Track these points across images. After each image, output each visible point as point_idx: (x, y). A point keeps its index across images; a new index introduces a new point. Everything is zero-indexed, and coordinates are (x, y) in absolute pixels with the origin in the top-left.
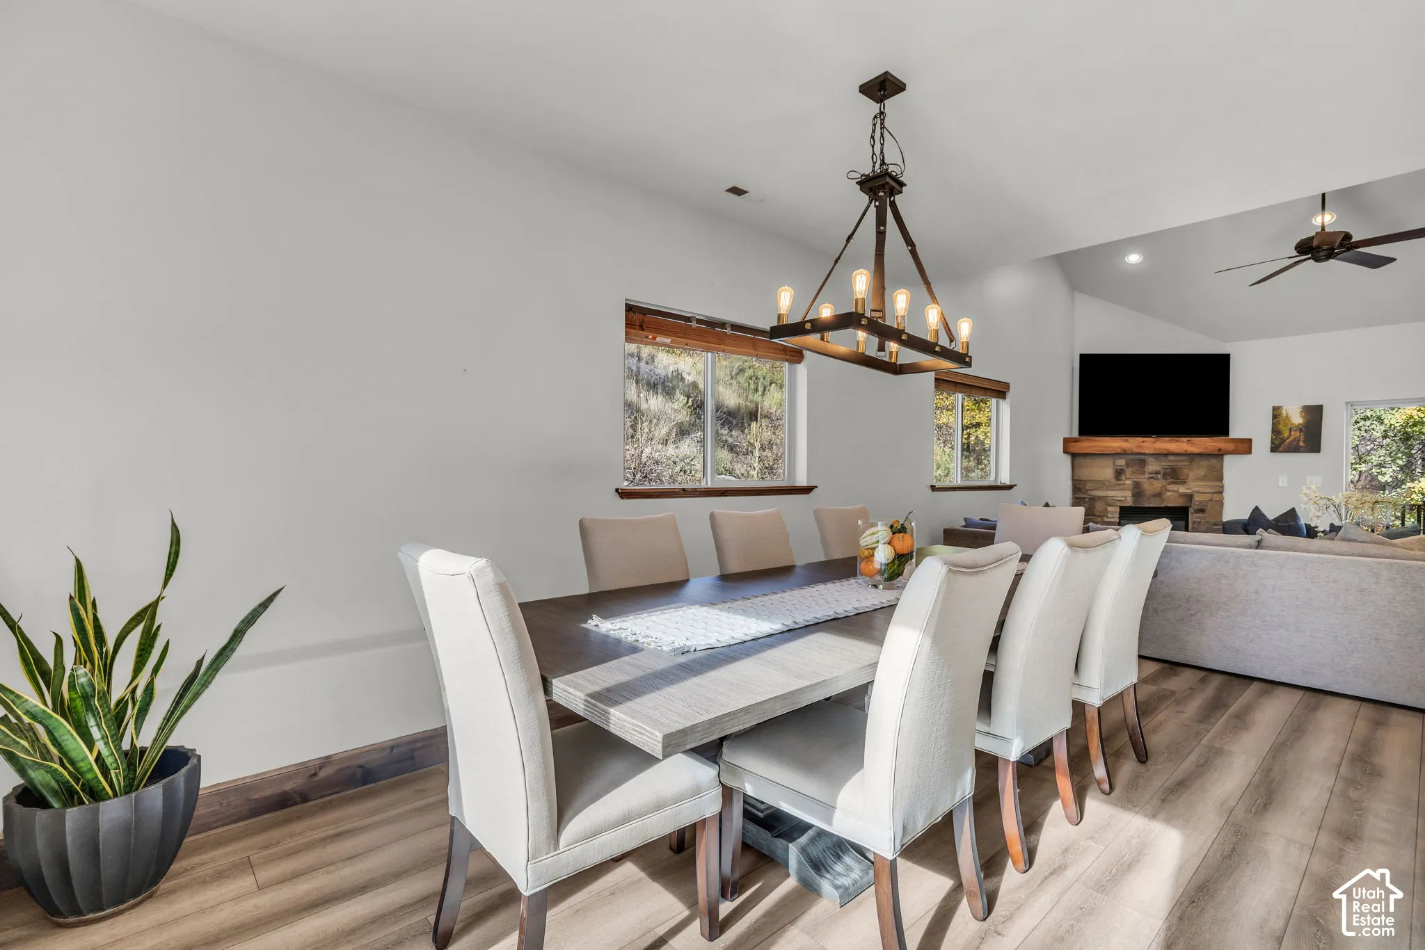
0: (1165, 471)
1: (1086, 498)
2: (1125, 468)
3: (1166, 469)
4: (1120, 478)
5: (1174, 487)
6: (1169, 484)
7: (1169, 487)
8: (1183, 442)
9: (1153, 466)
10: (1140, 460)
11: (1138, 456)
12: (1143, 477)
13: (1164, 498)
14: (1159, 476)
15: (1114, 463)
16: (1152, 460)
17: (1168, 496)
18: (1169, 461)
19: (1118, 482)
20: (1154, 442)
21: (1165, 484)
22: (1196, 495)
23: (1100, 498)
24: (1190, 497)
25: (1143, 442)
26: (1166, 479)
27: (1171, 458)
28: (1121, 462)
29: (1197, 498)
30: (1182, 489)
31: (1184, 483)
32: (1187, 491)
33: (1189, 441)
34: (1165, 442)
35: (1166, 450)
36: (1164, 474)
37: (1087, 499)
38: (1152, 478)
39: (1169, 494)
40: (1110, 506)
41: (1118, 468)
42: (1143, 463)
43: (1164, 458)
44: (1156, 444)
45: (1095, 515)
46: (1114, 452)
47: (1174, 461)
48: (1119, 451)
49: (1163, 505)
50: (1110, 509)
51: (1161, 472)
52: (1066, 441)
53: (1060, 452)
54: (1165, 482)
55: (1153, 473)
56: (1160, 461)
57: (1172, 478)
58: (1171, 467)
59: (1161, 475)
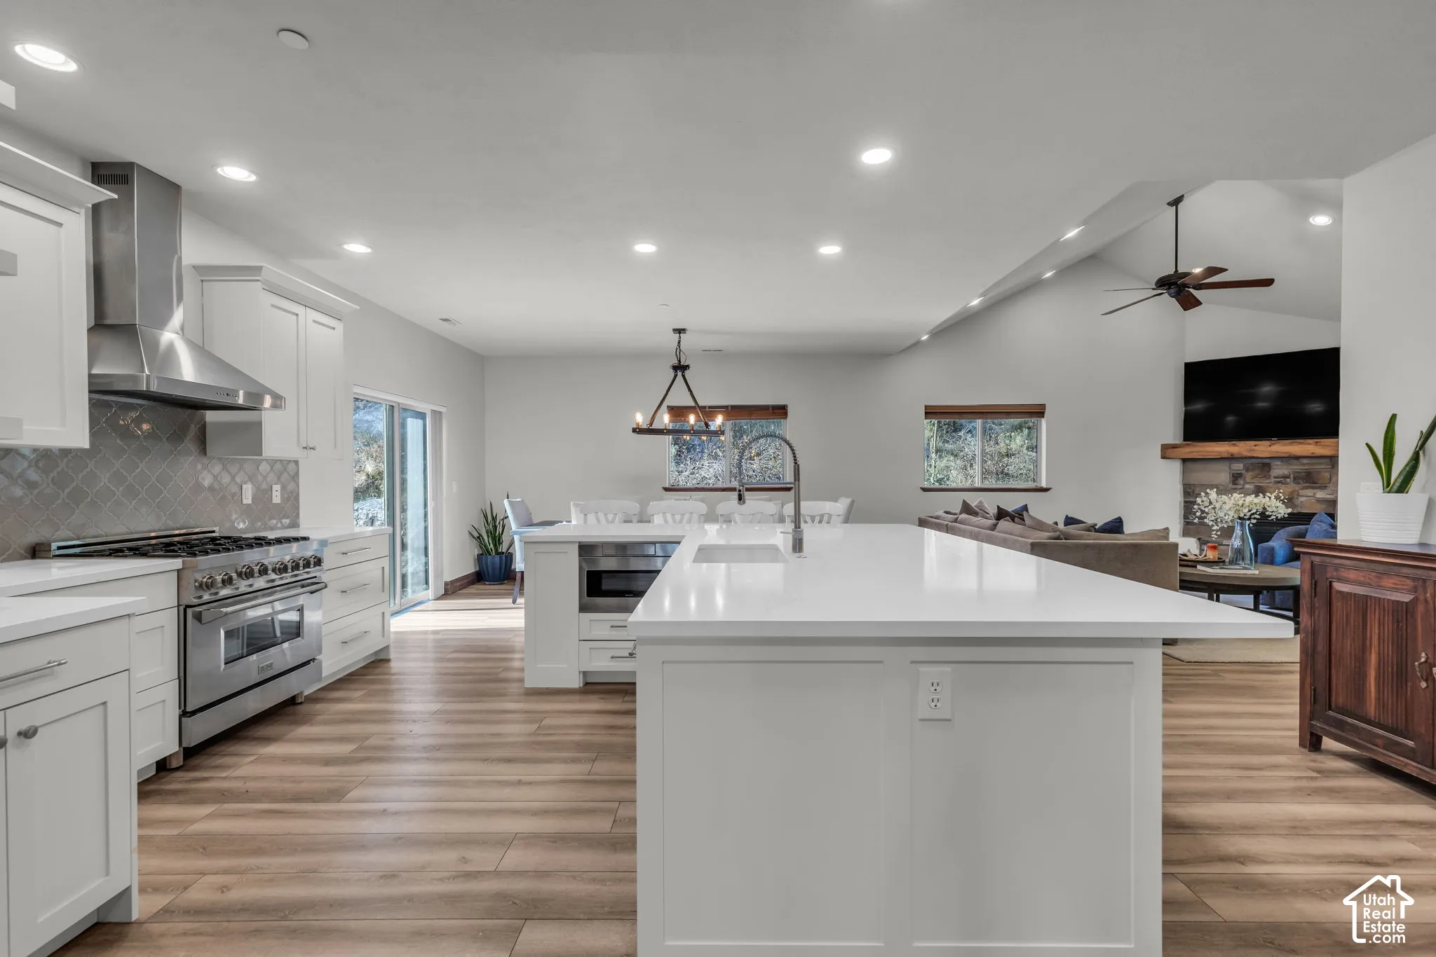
0: (1296, 475)
2: (1244, 472)
3: (1298, 472)
4: (1236, 482)
5: (1309, 492)
6: (1302, 489)
7: (1301, 492)
8: (1310, 444)
9: (1279, 470)
10: (1262, 464)
12: (1268, 481)
13: (1295, 503)
14: (1288, 480)
15: (1230, 468)
16: (1279, 463)
17: (1302, 502)
18: (1304, 465)
19: (1236, 486)
20: (1270, 446)
21: (1297, 488)
24: (1331, 502)
25: (1255, 446)
26: (1299, 483)
27: (1305, 461)
28: (1238, 467)
30: (1320, 494)
31: (1321, 487)
32: (1328, 496)
33: (1317, 442)
34: (1285, 445)
36: (1295, 478)
38: (1279, 482)
39: (1302, 499)
41: (1235, 472)
42: (1265, 467)
43: (1294, 461)
44: (1272, 447)
46: (1219, 457)
47: (1309, 464)
48: (1226, 455)
51: (1292, 476)
52: (1165, 448)
53: (1162, 458)
54: (1297, 487)
55: (1283, 478)
56: (1290, 464)
57: (1306, 483)
58: (1305, 471)
59: (1292, 479)
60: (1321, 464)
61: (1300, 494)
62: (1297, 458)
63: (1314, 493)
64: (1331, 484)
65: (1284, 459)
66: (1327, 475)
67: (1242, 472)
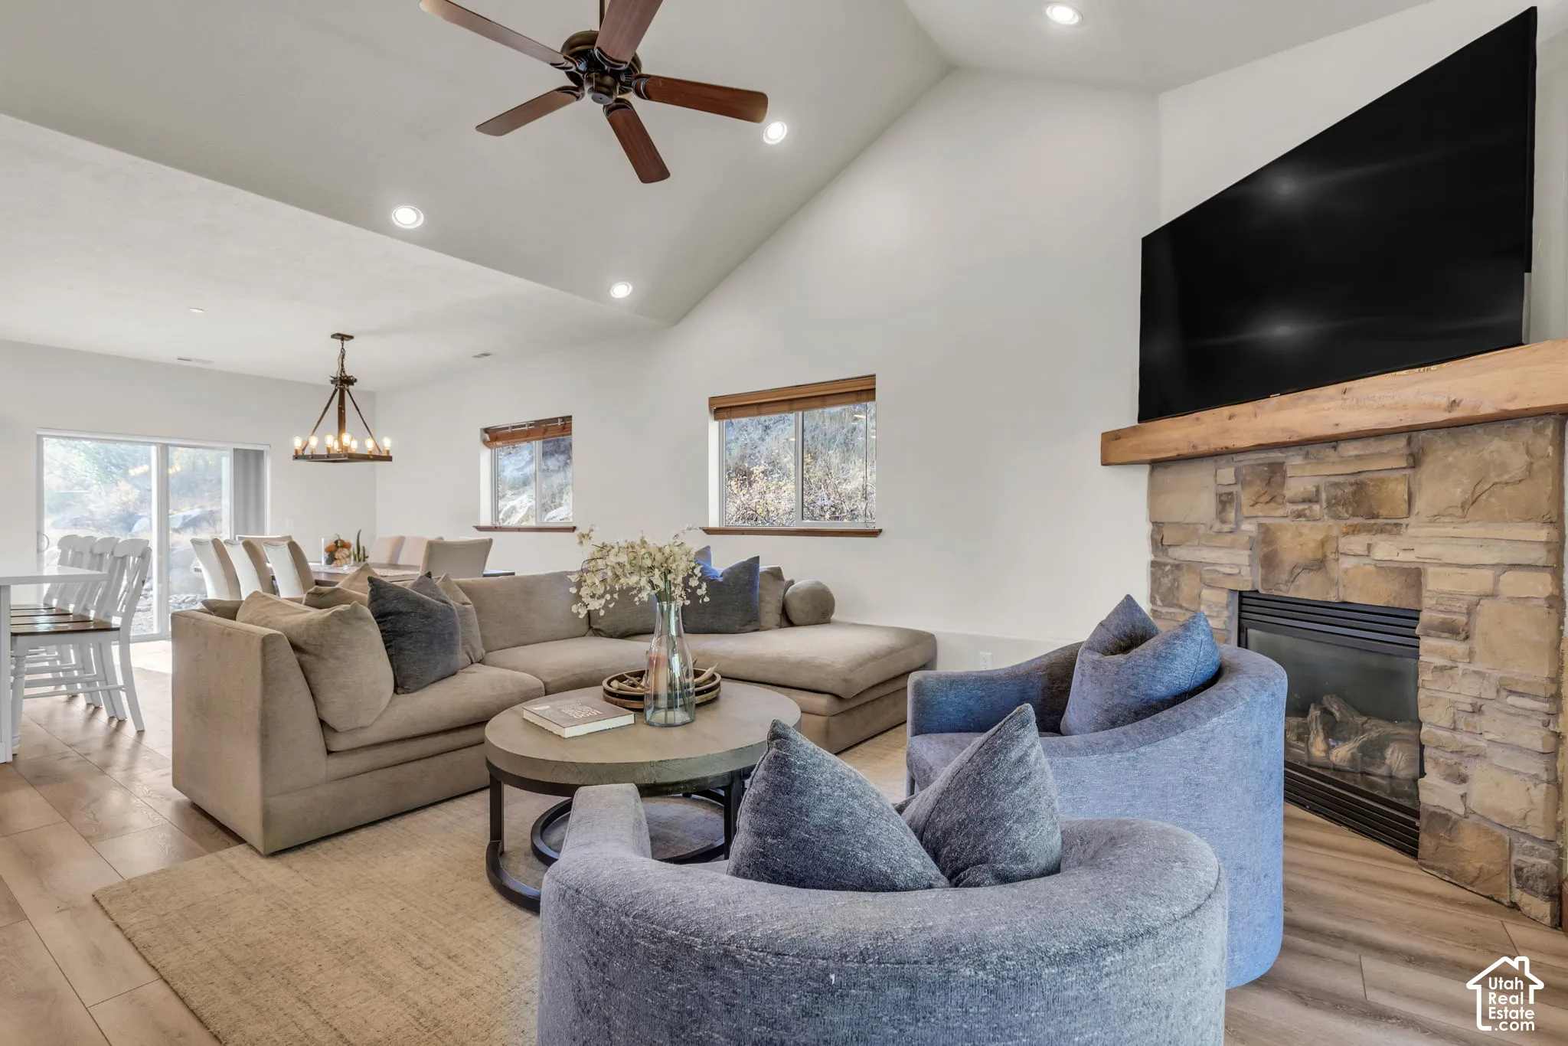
0: (1333, 491)
1: (1166, 565)
2: (1236, 489)
3: (1336, 485)
4: (1229, 515)
5: (1357, 543)
6: (1345, 534)
7: (1346, 542)
9: (1302, 479)
10: (1269, 464)
11: (1262, 455)
12: (1278, 514)
13: (1335, 575)
14: (1316, 507)
15: (1214, 479)
16: (1300, 460)
17: (1346, 571)
18: (1345, 461)
19: (1224, 528)
21: (1335, 532)
22: (1431, 570)
23: (1192, 566)
24: (1414, 576)
26: (1337, 517)
27: (1350, 449)
28: (1227, 474)
29: (1436, 583)
30: (1386, 550)
31: (1393, 529)
32: (1404, 557)
35: (1284, 430)
36: (1329, 505)
37: (1168, 568)
38: (1300, 515)
39: (1347, 563)
40: (1210, 586)
41: (1222, 490)
42: (1275, 474)
43: (1330, 452)
45: (1181, 607)
47: (1358, 457)
49: (1332, 597)
50: (1206, 593)
51: (1324, 496)
52: (1111, 439)
53: (1103, 464)
54: (1336, 528)
55: (1304, 501)
56: (1320, 461)
57: (1354, 515)
58: (1352, 479)
59: (1324, 505)
60: (1381, 455)
61: (1341, 549)
62: (1333, 441)
63: (1369, 546)
64: (1412, 520)
65: (1313, 449)
66: (1401, 490)
67: (1233, 489)
